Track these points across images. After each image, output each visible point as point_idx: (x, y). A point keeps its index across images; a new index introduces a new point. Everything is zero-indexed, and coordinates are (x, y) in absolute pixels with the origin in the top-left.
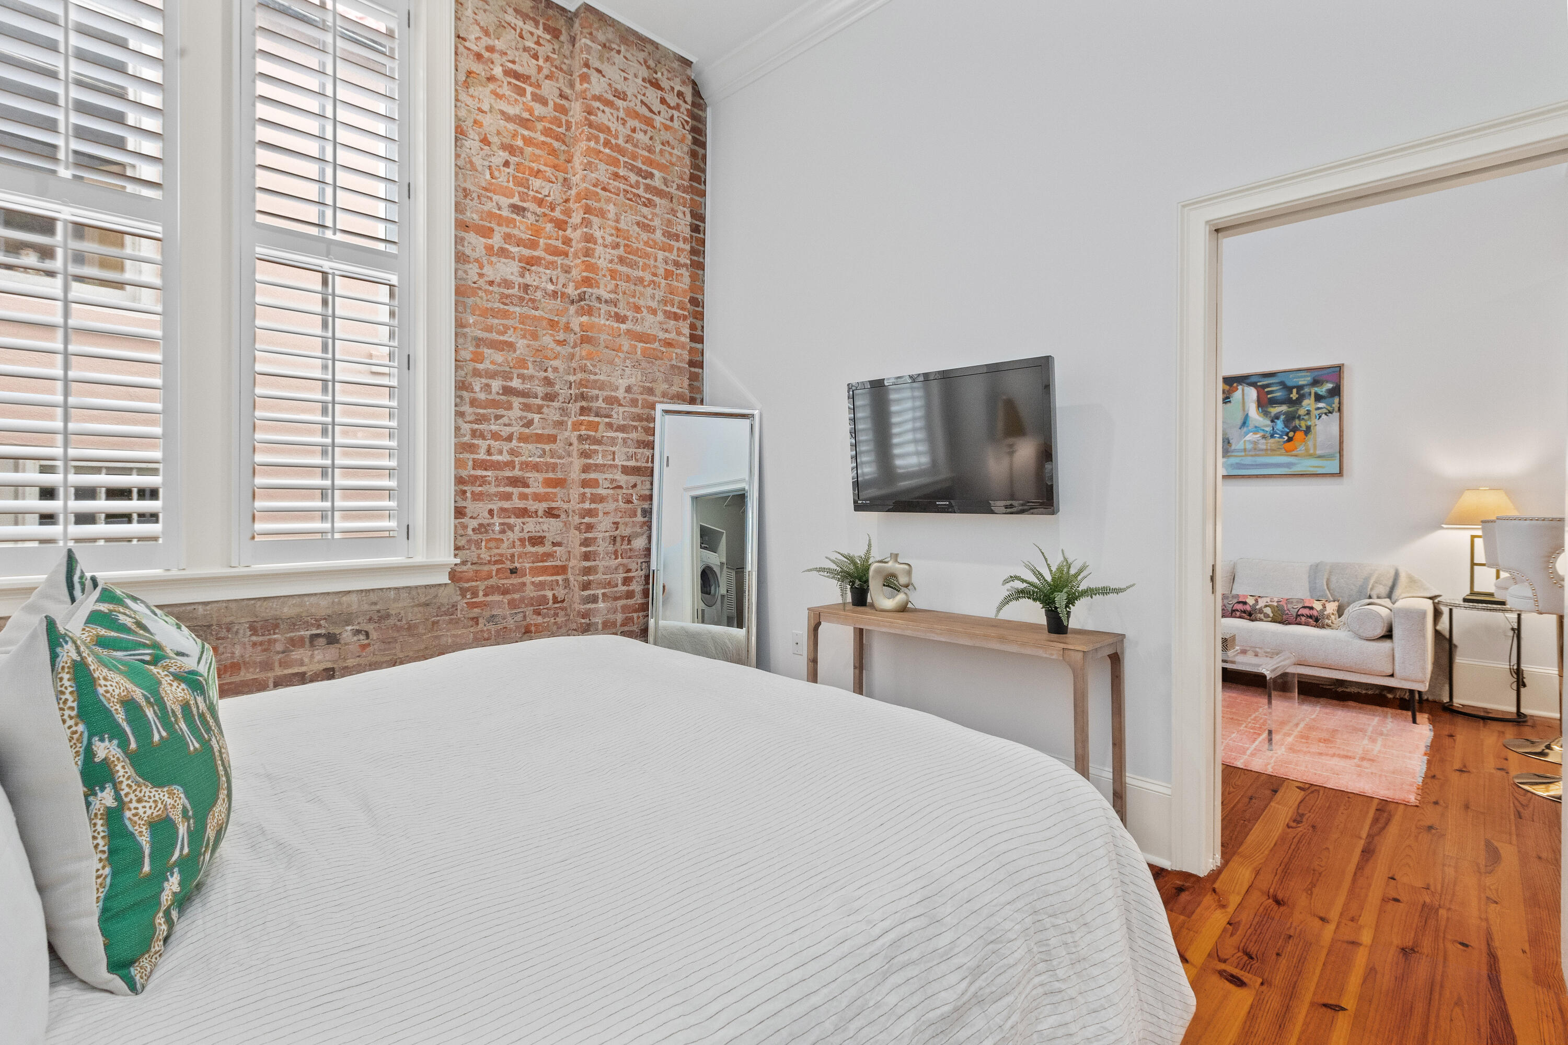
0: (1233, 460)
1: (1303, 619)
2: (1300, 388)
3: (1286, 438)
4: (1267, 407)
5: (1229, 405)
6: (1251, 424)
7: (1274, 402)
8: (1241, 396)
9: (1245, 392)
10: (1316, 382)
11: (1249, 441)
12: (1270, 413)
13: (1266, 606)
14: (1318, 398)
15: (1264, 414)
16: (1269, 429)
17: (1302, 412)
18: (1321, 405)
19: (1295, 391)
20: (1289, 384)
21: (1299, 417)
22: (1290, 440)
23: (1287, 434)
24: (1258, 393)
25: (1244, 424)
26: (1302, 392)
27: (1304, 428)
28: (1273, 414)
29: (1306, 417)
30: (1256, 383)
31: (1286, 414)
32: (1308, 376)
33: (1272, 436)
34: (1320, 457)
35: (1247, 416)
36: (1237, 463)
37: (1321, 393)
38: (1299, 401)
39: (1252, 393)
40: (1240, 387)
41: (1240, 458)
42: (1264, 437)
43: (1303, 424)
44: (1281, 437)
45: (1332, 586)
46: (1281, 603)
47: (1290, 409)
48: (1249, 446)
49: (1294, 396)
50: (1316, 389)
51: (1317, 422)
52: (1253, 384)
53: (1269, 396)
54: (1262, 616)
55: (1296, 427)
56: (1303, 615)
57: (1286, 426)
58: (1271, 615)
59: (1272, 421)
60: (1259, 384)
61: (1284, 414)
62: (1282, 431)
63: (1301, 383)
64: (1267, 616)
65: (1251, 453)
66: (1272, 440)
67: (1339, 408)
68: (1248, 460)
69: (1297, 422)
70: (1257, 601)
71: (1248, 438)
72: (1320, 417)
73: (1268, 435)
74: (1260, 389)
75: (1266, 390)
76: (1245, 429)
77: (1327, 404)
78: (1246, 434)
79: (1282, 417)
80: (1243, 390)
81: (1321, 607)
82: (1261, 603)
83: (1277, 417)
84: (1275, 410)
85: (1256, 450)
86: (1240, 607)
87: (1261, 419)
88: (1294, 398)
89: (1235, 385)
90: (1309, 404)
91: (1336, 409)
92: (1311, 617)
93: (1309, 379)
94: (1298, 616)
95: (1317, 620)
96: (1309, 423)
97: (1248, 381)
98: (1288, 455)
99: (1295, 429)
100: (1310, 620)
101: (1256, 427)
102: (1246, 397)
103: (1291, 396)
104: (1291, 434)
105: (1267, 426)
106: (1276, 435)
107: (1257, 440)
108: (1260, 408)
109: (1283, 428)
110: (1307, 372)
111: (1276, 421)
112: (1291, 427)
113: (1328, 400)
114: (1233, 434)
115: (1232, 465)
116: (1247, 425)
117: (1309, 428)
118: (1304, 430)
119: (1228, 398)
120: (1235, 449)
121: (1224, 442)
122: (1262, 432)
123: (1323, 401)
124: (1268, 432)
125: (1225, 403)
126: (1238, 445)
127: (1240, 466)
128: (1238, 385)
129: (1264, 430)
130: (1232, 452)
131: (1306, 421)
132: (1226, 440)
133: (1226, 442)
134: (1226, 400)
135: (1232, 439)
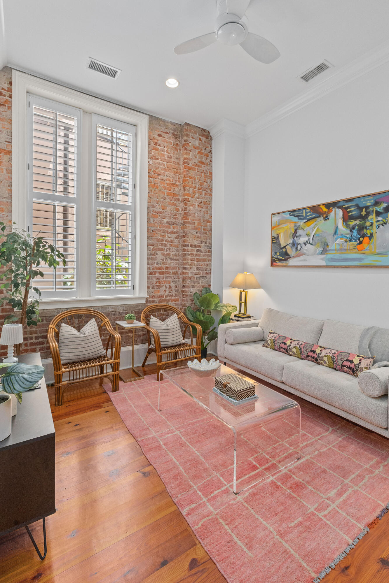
0: (329, 256)
1: (345, 368)
2: (367, 208)
3: (358, 241)
4: (348, 222)
5: (328, 221)
6: (339, 232)
7: (352, 218)
8: (334, 215)
9: (336, 212)
10: (376, 203)
11: (338, 244)
12: (350, 225)
13: (325, 356)
14: (378, 214)
15: (346, 226)
16: (349, 236)
17: (368, 224)
18: (379, 219)
19: (364, 210)
20: (361, 205)
21: (366, 228)
22: (361, 243)
23: (359, 240)
24: (343, 213)
25: (335, 232)
26: (368, 210)
27: (369, 235)
28: (351, 226)
29: (370, 228)
30: (342, 206)
31: (359, 225)
32: (372, 200)
33: (351, 241)
34: (378, 254)
35: (337, 228)
36: (331, 258)
37: (379, 211)
38: (366, 217)
39: (340, 212)
40: (334, 210)
41: (333, 255)
42: (346, 241)
43: (368, 232)
44: (355, 241)
45: (373, 346)
46: (334, 355)
47: (361, 222)
48: (338, 247)
49: (364, 213)
50: (377, 208)
51: (377, 230)
52: (340, 207)
53: (349, 214)
54: (322, 362)
55: (364, 234)
56: (345, 366)
57: (359, 234)
58: (327, 363)
59: (351, 231)
60: (344, 207)
61: (357, 226)
62: (356, 237)
63: (368, 204)
64: (325, 362)
65: (338, 252)
66: (351, 243)
68: (337, 256)
69: (365, 231)
70: (321, 351)
71: (337, 242)
72: (379, 227)
73: (348, 240)
74: (344, 210)
75: (348, 210)
76: (336, 236)
77: (383, 218)
78: (336, 239)
79: (357, 228)
80: (335, 211)
81: (358, 362)
82: (323, 354)
83: (353, 228)
84: (352, 223)
85: (342, 250)
86: (311, 354)
87: (344, 229)
88: (363, 215)
89: (331, 208)
90: (372, 218)
92: (350, 368)
93: (372, 201)
94: (342, 366)
95: (353, 371)
96: (372, 231)
97: (338, 205)
98: (359, 253)
99: (364, 236)
100: (350, 370)
101: (342, 235)
102: (336, 216)
103: (362, 213)
104: (361, 239)
105: (348, 234)
106: (352, 240)
107: (343, 243)
108: (344, 223)
109: (357, 235)
110: (371, 197)
111: (353, 230)
112: (361, 235)
113: (384, 215)
114: (329, 239)
115: (329, 259)
116: (337, 233)
117: (372, 234)
118: (369, 236)
119: (327, 217)
120: (330, 249)
121: (325, 245)
122: (345, 238)
123: (381, 215)
124: (348, 238)
125: (326, 220)
126: (332, 246)
127: (333, 260)
128: (332, 209)
129: (346, 237)
130: (329, 251)
131: (370, 230)
132: (326, 244)
133: (326, 245)
134: (326, 218)
135: (329, 243)
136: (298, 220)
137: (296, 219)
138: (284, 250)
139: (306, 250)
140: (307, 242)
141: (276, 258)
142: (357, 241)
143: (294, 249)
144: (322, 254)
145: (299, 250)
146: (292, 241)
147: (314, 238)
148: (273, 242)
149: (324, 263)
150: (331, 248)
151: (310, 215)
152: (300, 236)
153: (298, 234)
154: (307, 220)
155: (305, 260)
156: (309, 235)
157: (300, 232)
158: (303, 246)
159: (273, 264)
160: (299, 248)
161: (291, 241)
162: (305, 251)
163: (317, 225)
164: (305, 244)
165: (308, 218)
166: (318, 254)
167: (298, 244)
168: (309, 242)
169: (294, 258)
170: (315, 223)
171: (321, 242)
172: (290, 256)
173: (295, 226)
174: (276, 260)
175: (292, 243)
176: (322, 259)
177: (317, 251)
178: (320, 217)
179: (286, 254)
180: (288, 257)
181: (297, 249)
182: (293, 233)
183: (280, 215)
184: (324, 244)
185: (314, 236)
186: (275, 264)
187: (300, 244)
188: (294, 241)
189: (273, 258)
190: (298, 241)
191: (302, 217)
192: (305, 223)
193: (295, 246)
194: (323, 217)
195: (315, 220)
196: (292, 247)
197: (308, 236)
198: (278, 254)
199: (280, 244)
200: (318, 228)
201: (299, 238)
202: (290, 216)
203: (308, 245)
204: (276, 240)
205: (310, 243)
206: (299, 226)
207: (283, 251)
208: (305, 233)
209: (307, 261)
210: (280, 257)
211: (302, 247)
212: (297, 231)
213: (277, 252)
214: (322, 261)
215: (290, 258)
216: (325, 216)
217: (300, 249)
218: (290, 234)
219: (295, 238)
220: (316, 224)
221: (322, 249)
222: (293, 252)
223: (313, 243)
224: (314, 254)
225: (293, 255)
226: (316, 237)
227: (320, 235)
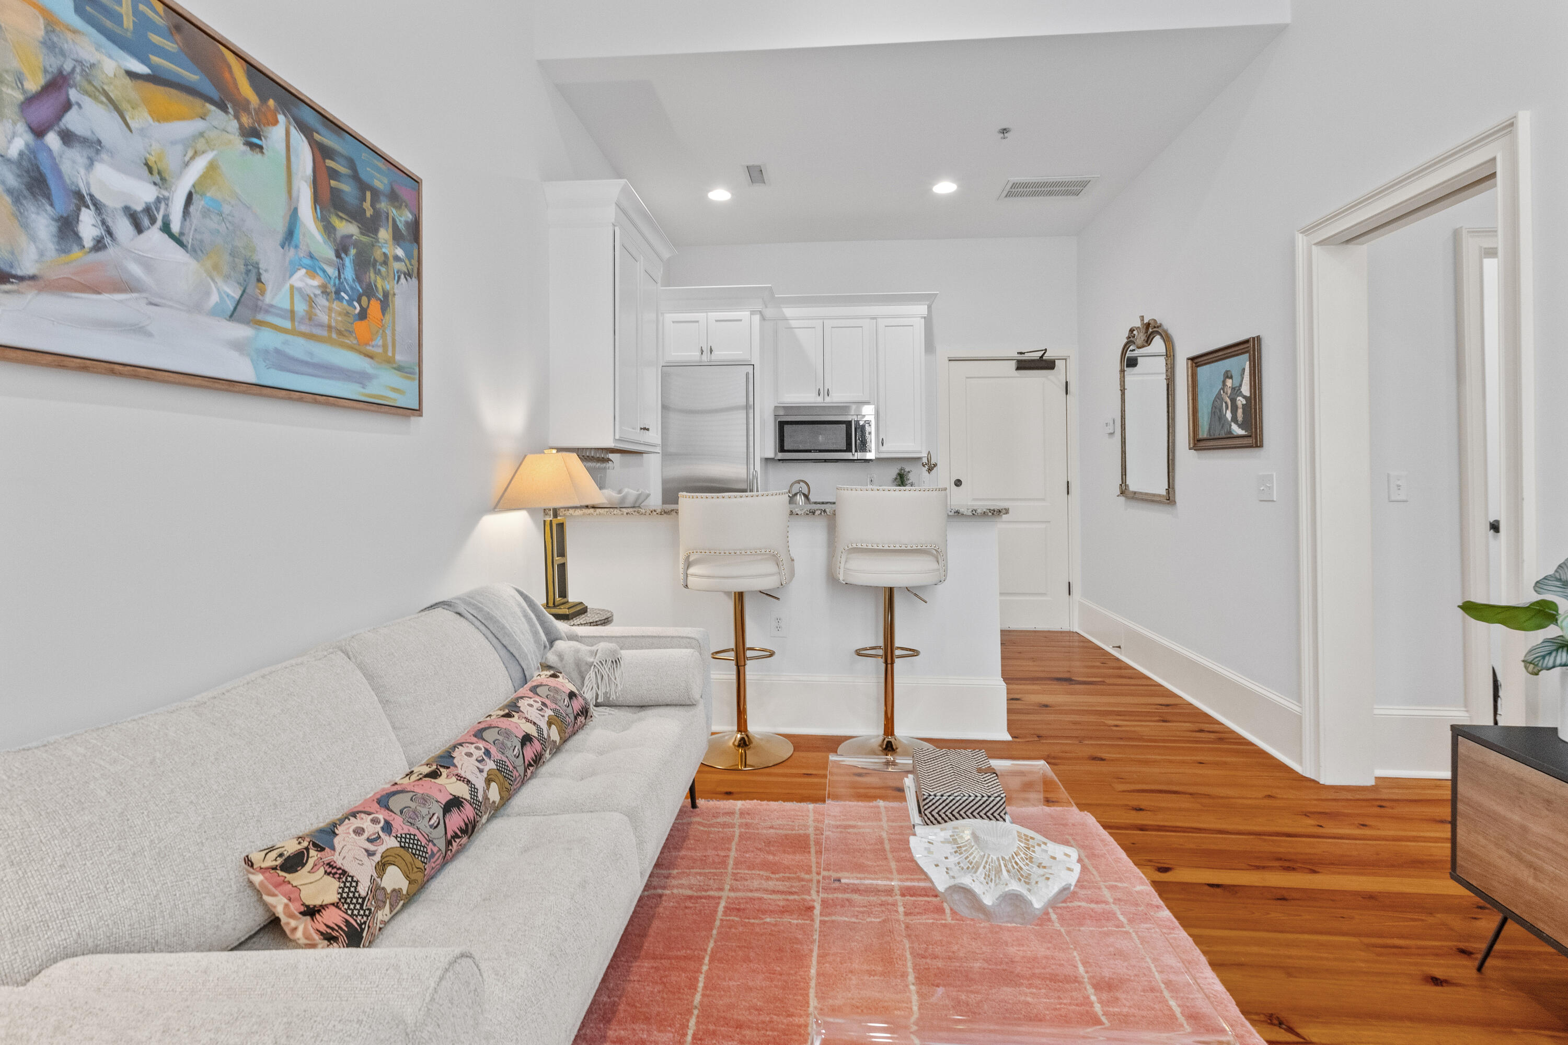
0: (267, 337)
2: (376, 194)
3: (361, 308)
4: (331, 211)
5: (259, 156)
6: (301, 240)
7: (340, 204)
8: (284, 145)
9: (293, 139)
10: (394, 197)
11: (300, 290)
12: (337, 228)
14: (396, 233)
15: (324, 228)
16: (332, 272)
17: (377, 254)
18: (399, 251)
19: (368, 195)
20: (363, 175)
21: (376, 266)
22: (363, 314)
23: (359, 301)
24: (315, 160)
25: (290, 235)
26: (378, 206)
27: (380, 296)
28: (338, 235)
29: (383, 270)
30: (313, 128)
31: (358, 246)
32: (383, 174)
33: (337, 294)
34: (400, 370)
35: (294, 215)
36: (277, 351)
37: (399, 225)
38: (373, 226)
39: (303, 154)
40: (281, 119)
41: (282, 337)
42: (324, 291)
43: (380, 283)
44: (350, 302)
47: (363, 238)
48: (299, 306)
49: (368, 209)
50: (394, 211)
51: (396, 289)
52: (305, 130)
53: (333, 183)
55: (369, 285)
57: (358, 278)
59: (338, 256)
60: (318, 134)
61: (354, 246)
62: (351, 287)
63: (378, 181)
65: (303, 328)
66: (336, 305)
67: (418, 270)
68: (299, 347)
69: (372, 275)
71: (297, 280)
72: (398, 279)
73: (330, 287)
74: (320, 152)
75: (328, 161)
76: (292, 252)
77: (406, 254)
78: (298, 268)
79: (353, 252)
80: (287, 133)
83: (347, 248)
84: (341, 226)
87: (319, 238)
88: (368, 214)
89: (271, 103)
90: (387, 236)
91: (415, 270)
93: (386, 181)
96: (388, 287)
97: (295, 110)
98: (360, 352)
99: (369, 292)
101: (311, 256)
102: (293, 159)
103: (364, 205)
104: (364, 301)
105: (329, 262)
106: (343, 294)
107: (315, 295)
108: (318, 208)
109: (353, 280)
110: (383, 164)
111: (343, 255)
112: (365, 284)
113: (407, 244)
114: (269, 255)
115: (267, 352)
116: (295, 239)
117: (386, 295)
118: (380, 300)
119: (256, 133)
120: (272, 306)
121: (248, 272)
122: (320, 273)
123: (401, 242)
124: (332, 282)
125: (251, 146)
126: (276, 295)
127: (283, 361)
128: (276, 110)
129: (324, 271)
130: (267, 312)
131: (383, 278)
132: (254, 271)
133: (253, 276)
134: (252, 138)
135: (266, 271)
136: (76, 21)
139: (147, 264)
140: (149, 213)
142: (356, 304)
143: (42, 222)
144: (240, 321)
145: (88, 243)
146: (20, 144)
147: (192, 209)
149: (244, 371)
150: (274, 303)
151: (168, 53)
152: (93, 145)
153: (71, 120)
154: (140, 68)
155: (139, 330)
156: (163, 179)
157: (89, 116)
158: (123, 227)
160: (88, 226)
161: (10, 139)
162: (136, 270)
163: (210, 145)
164: (136, 222)
165: (155, 59)
166: (215, 312)
167: (79, 195)
168: (160, 218)
169: (41, 290)
170: (199, 124)
171: (232, 254)
172: (9, 264)
173: (50, 46)
175: (19, 164)
176: (238, 346)
177: (208, 294)
178: (221, 105)
181: (66, 229)
182: (32, 88)
184: (242, 268)
185: (189, 195)
187: (98, 207)
188: (43, 157)
190: (72, 166)
191: (108, 24)
192: (131, 75)
193: (48, 197)
194: (237, 117)
195: (199, 110)
196: (20, 197)
197: (157, 178)
200: (212, 167)
201: (91, 161)
203: (154, 234)
205: (166, 228)
206: (86, 70)
208: (138, 146)
211: (110, 233)
212: (73, 94)
214: (234, 354)
216: (246, 120)
217: (99, 245)
219: (52, 140)
220: (201, 134)
221: (234, 292)
222: (33, 238)
223: (188, 239)
224: (196, 308)
225: (27, 267)
226: (206, 213)
227: (226, 209)
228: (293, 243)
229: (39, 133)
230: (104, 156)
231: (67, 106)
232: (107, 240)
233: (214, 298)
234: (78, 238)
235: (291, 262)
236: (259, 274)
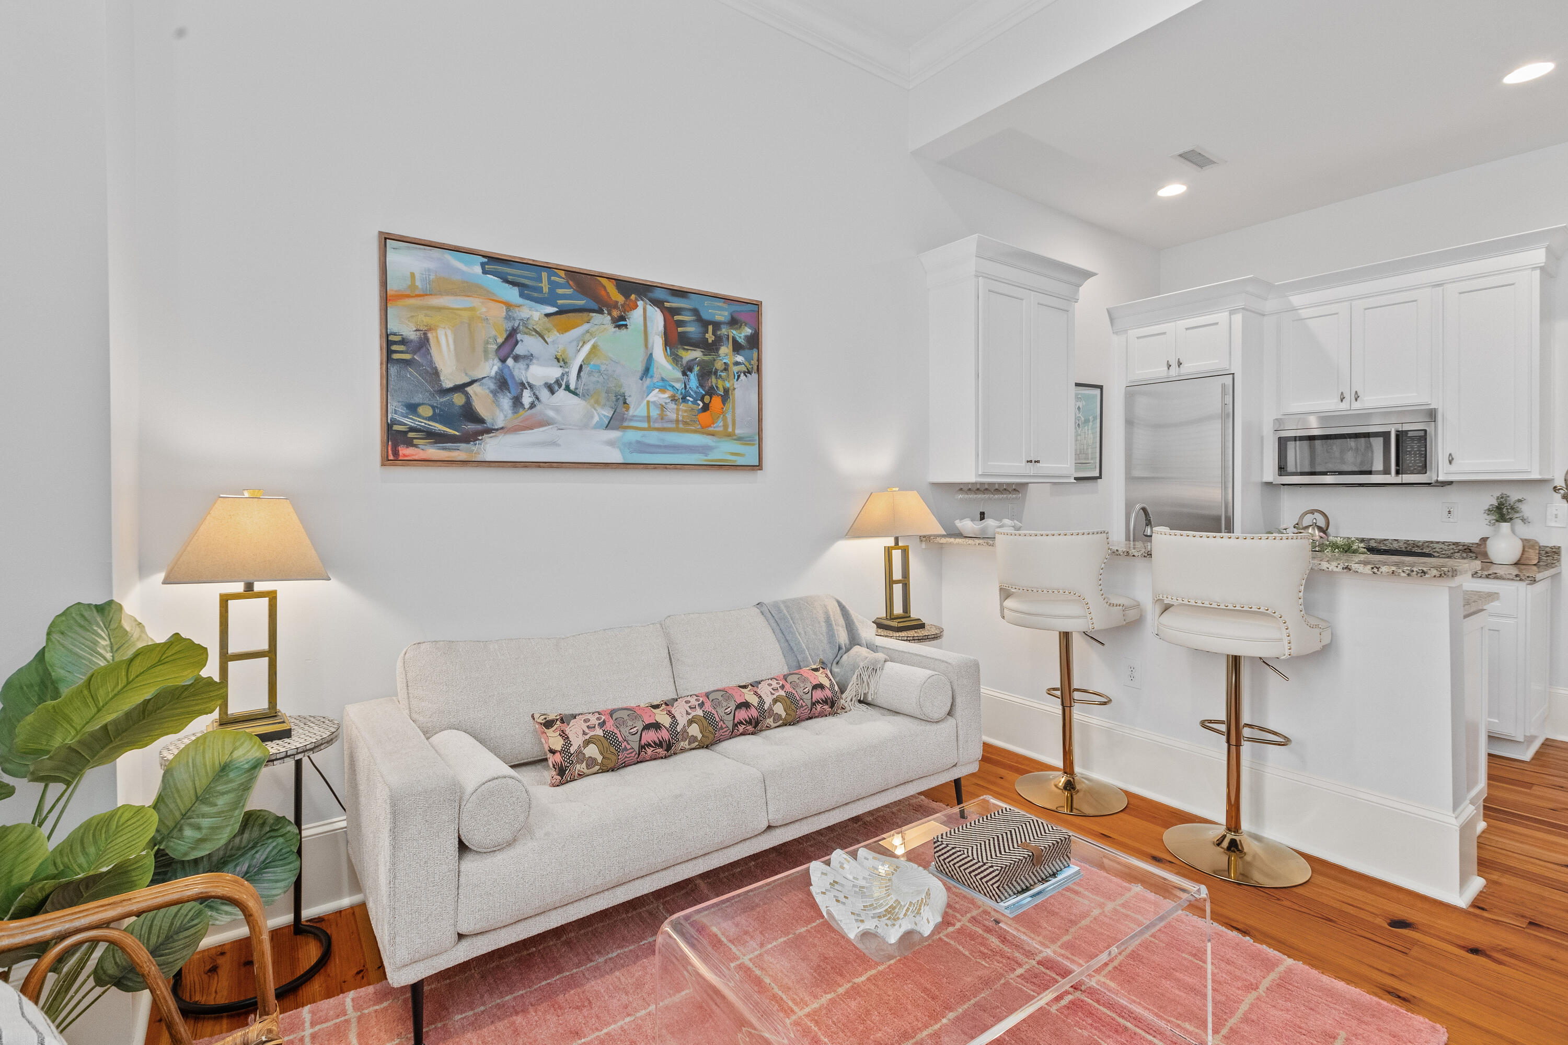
0: (635, 436)
2: (717, 325)
3: (702, 404)
4: (676, 348)
5: (625, 331)
6: (654, 370)
7: (685, 341)
8: (640, 320)
9: (648, 314)
10: (734, 322)
11: (654, 403)
12: (681, 358)
14: (736, 347)
15: (673, 360)
16: (680, 386)
17: (719, 365)
18: (739, 358)
19: (710, 328)
20: (705, 316)
21: (716, 373)
22: (706, 408)
23: (702, 399)
24: (664, 319)
25: (647, 371)
26: (719, 333)
27: (721, 392)
28: (684, 362)
29: (723, 374)
30: (660, 301)
31: (702, 364)
32: (725, 310)
33: (684, 399)
34: (738, 439)
35: (650, 359)
36: (638, 442)
37: (739, 340)
38: (715, 347)
39: (657, 319)
40: (640, 303)
41: (641, 433)
42: (673, 399)
43: (720, 384)
44: (695, 401)
47: (706, 358)
48: (653, 413)
49: (710, 337)
50: (734, 332)
51: (736, 384)
52: (658, 303)
53: (680, 329)
55: (712, 388)
57: (701, 385)
59: (684, 374)
60: (667, 305)
61: (697, 364)
62: (696, 392)
63: (717, 317)
65: (657, 425)
66: (683, 407)
67: (758, 366)
68: (653, 438)
69: (713, 380)
71: (652, 397)
72: (738, 377)
73: (679, 396)
74: (670, 313)
75: (674, 317)
76: (648, 381)
77: (746, 359)
78: (650, 389)
79: (696, 369)
80: (645, 310)
83: (690, 367)
84: (687, 355)
85: (662, 420)
87: (669, 367)
88: (710, 341)
89: (633, 297)
90: (725, 350)
91: (755, 368)
93: (726, 313)
96: (727, 385)
97: (650, 295)
98: (703, 433)
99: (711, 392)
101: (663, 380)
102: (649, 324)
103: (707, 336)
105: (677, 380)
106: (688, 398)
107: (666, 403)
108: (668, 348)
109: (697, 387)
110: (724, 303)
111: (688, 373)
112: (707, 388)
113: (747, 351)
114: (632, 387)
115: (630, 443)
116: (651, 373)
117: (726, 391)
118: (721, 395)
119: (622, 318)
120: (634, 416)
121: (617, 400)
122: (670, 389)
123: (741, 352)
124: (679, 392)
125: (619, 327)
126: (637, 409)
127: (642, 447)
128: (636, 300)
129: (673, 387)
130: (631, 420)
131: (724, 380)
132: (621, 399)
133: (621, 402)
134: (620, 322)
135: (630, 396)
136: (521, 301)
137: (512, 294)
138: (458, 399)
139: (557, 410)
140: (558, 383)
141: (412, 429)
142: (699, 402)
143: (506, 402)
144: (613, 429)
145: (527, 406)
146: (495, 369)
147: (582, 374)
148: (395, 356)
149: (615, 456)
150: (635, 414)
151: (568, 295)
152: (529, 358)
153: (519, 350)
154: (554, 310)
155: (553, 444)
156: (565, 363)
157: (527, 344)
158: (544, 394)
159: (396, 453)
160: (527, 398)
161: (491, 368)
162: (551, 413)
163: (592, 335)
164: (551, 389)
165: (560, 302)
166: (597, 427)
167: (522, 384)
168: (564, 384)
169: (505, 433)
170: (586, 327)
171: (607, 392)
172: (489, 425)
173: (508, 318)
174: (411, 435)
175: (495, 378)
176: (611, 443)
177: (592, 417)
178: (600, 311)
179: (470, 414)
180: (479, 427)
181: (517, 402)
182: (500, 340)
183: (436, 253)
184: (614, 399)
185: (581, 367)
186: (404, 451)
187: (531, 387)
188: (506, 371)
189: (396, 427)
190: (519, 371)
191: (536, 295)
192: (547, 315)
193: (508, 389)
194: (609, 314)
195: (586, 319)
196: (494, 393)
197: (562, 363)
198: (426, 411)
199: (436, 373)
200: (594, 347)
201: (528, 366)
202: (485, 272)
203: (561, 393)
204: (414, 353)
205: (567, 388)
206: (525, 322)
207: (451, 404)
208: (552, 350)
209: (559, 445)
210: (438, 427)
211: (537, 398)
212: (519, 337)
213: (419, 405)
214: (609, 448)
215: (489, 431)
216: (616, 313)
217: (532, 406)
218: (487, 343)
219: (510, 362)
220: (588, 332)
221: (608, 413)
222: (502, 410)
223: (580, 391)
224: (585, 426)
225: (500, 423)
226: (590, 374)
227: (603, 368)
228: (649, 375)
229: (503, 361)
230: (534, 361)
231: (517, 343)
232: (536, 402)
233: (596, 419)
234: (522, 405)
235: (648, 387)
236: (625, 399)
